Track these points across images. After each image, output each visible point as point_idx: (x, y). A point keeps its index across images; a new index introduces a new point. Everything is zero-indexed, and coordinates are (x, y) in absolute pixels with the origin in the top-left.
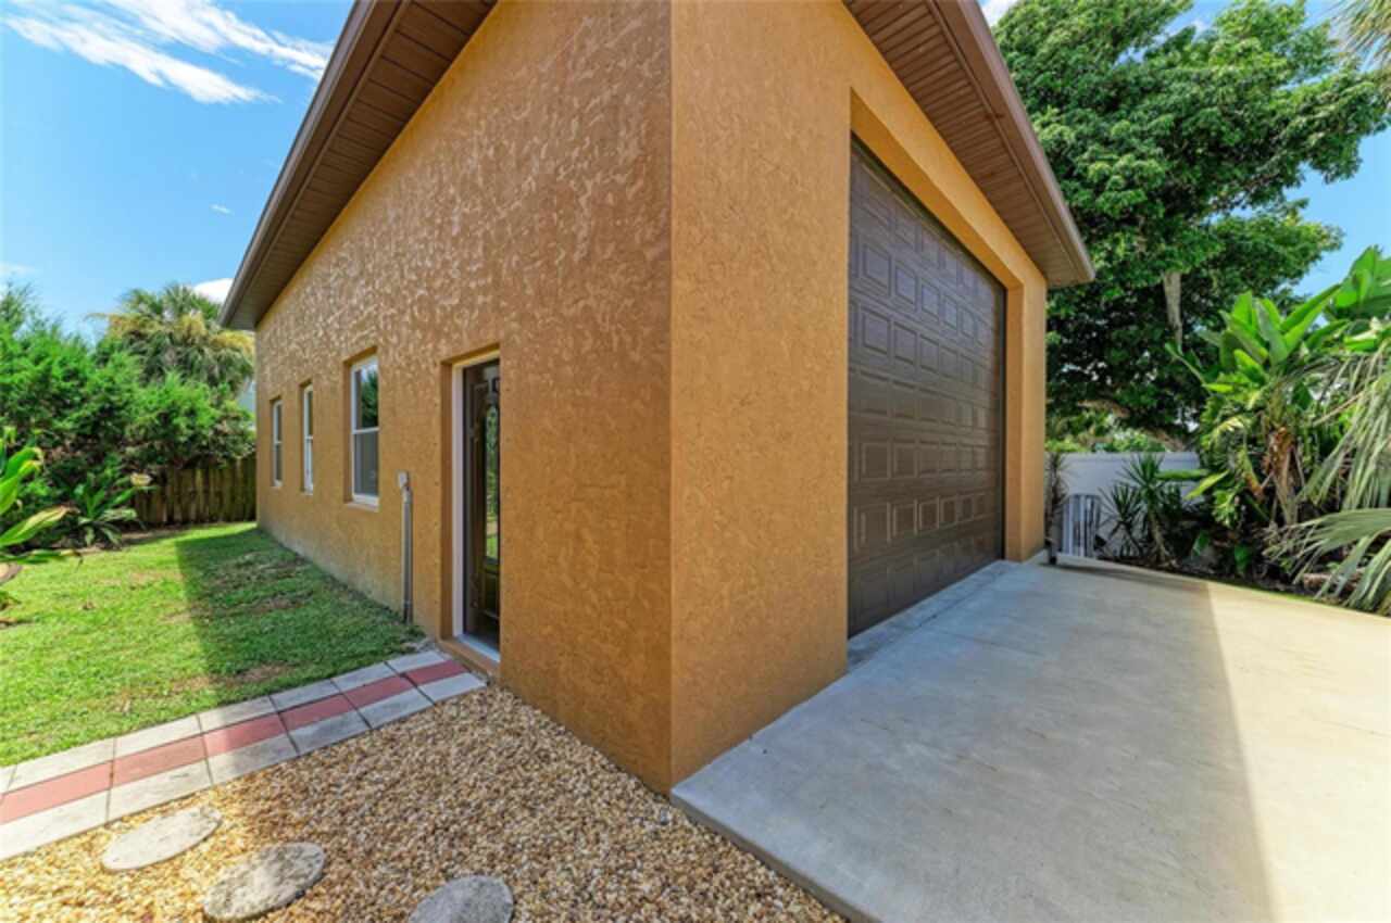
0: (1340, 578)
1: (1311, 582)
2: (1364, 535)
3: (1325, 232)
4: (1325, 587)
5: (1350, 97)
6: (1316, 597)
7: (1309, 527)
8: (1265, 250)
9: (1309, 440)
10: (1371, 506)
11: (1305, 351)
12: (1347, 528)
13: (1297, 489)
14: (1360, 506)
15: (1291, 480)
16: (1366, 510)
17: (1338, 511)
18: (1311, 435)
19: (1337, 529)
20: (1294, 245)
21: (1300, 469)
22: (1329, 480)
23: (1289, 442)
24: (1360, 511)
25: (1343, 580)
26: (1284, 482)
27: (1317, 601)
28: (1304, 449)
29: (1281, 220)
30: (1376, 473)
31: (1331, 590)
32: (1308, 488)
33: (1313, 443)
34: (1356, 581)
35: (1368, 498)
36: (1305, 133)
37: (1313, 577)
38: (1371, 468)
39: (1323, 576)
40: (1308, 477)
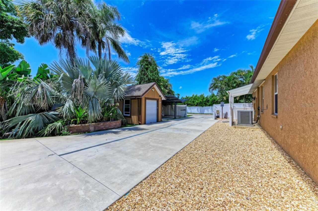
0: (14, 132)
1: (7, 135)
2: (20, 122)
3: (20, 54)
4: (11, 135)
5: (21, 26)
6: (8, 138)
7: (7, 122)
8: (3, 52)
9: (8, 100)
10: (21, 115)
11: (7, 79)
12: (16, 121)
13: (6, 112)
14: (19, 115)
15: (5, 110)
16: (20, 116)
17: (15, 116)
18: (9, 99)
19: (14, 121)
20: (11, 54)
21: (6, 107)
22: (13, 110)
23: (4, 101)
24: (19, 117)
25: (15, 133)
26: (3, 111)
27: (8, 139)
28: (7, 103)
29: (9, 46)
30: (22, 108)
31: (12, 136)
32: (8, 112)
33: (9, 101)
34: (17, 132)
35: (21, 114)
36: (11, 27)
37: (7, 133)
38: (21, 107)
39: (10, 133)
40: (8, 110)
